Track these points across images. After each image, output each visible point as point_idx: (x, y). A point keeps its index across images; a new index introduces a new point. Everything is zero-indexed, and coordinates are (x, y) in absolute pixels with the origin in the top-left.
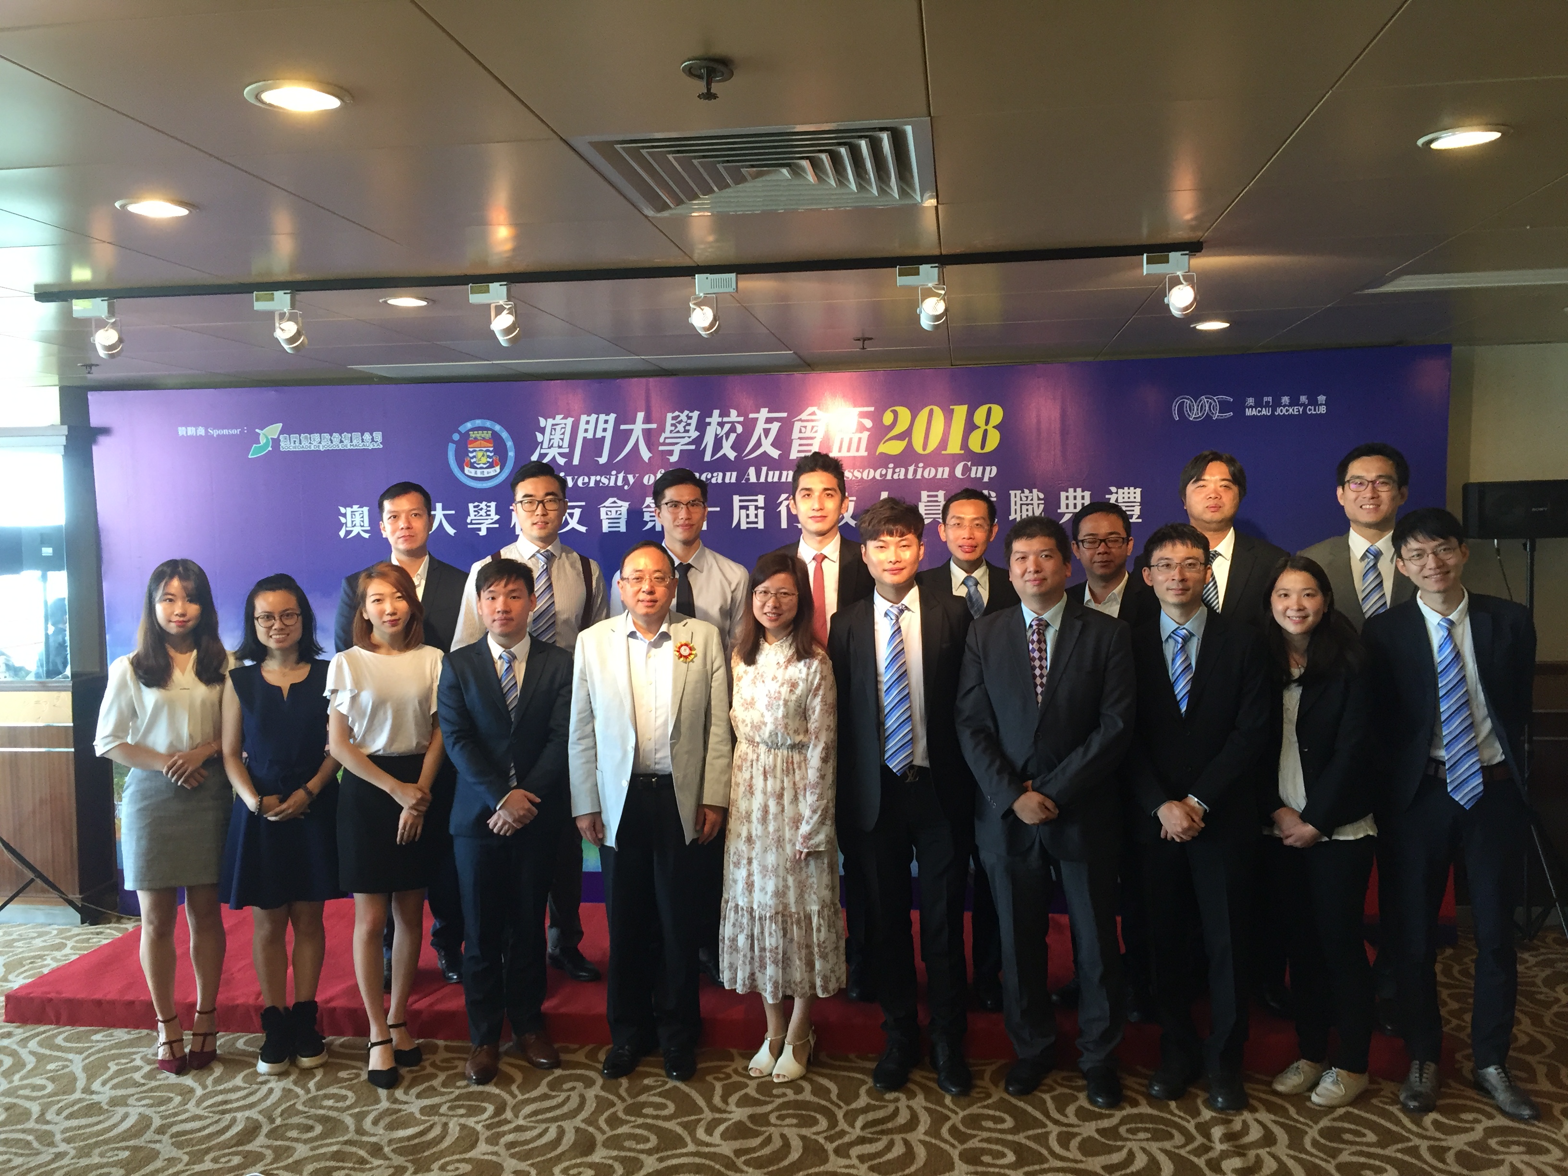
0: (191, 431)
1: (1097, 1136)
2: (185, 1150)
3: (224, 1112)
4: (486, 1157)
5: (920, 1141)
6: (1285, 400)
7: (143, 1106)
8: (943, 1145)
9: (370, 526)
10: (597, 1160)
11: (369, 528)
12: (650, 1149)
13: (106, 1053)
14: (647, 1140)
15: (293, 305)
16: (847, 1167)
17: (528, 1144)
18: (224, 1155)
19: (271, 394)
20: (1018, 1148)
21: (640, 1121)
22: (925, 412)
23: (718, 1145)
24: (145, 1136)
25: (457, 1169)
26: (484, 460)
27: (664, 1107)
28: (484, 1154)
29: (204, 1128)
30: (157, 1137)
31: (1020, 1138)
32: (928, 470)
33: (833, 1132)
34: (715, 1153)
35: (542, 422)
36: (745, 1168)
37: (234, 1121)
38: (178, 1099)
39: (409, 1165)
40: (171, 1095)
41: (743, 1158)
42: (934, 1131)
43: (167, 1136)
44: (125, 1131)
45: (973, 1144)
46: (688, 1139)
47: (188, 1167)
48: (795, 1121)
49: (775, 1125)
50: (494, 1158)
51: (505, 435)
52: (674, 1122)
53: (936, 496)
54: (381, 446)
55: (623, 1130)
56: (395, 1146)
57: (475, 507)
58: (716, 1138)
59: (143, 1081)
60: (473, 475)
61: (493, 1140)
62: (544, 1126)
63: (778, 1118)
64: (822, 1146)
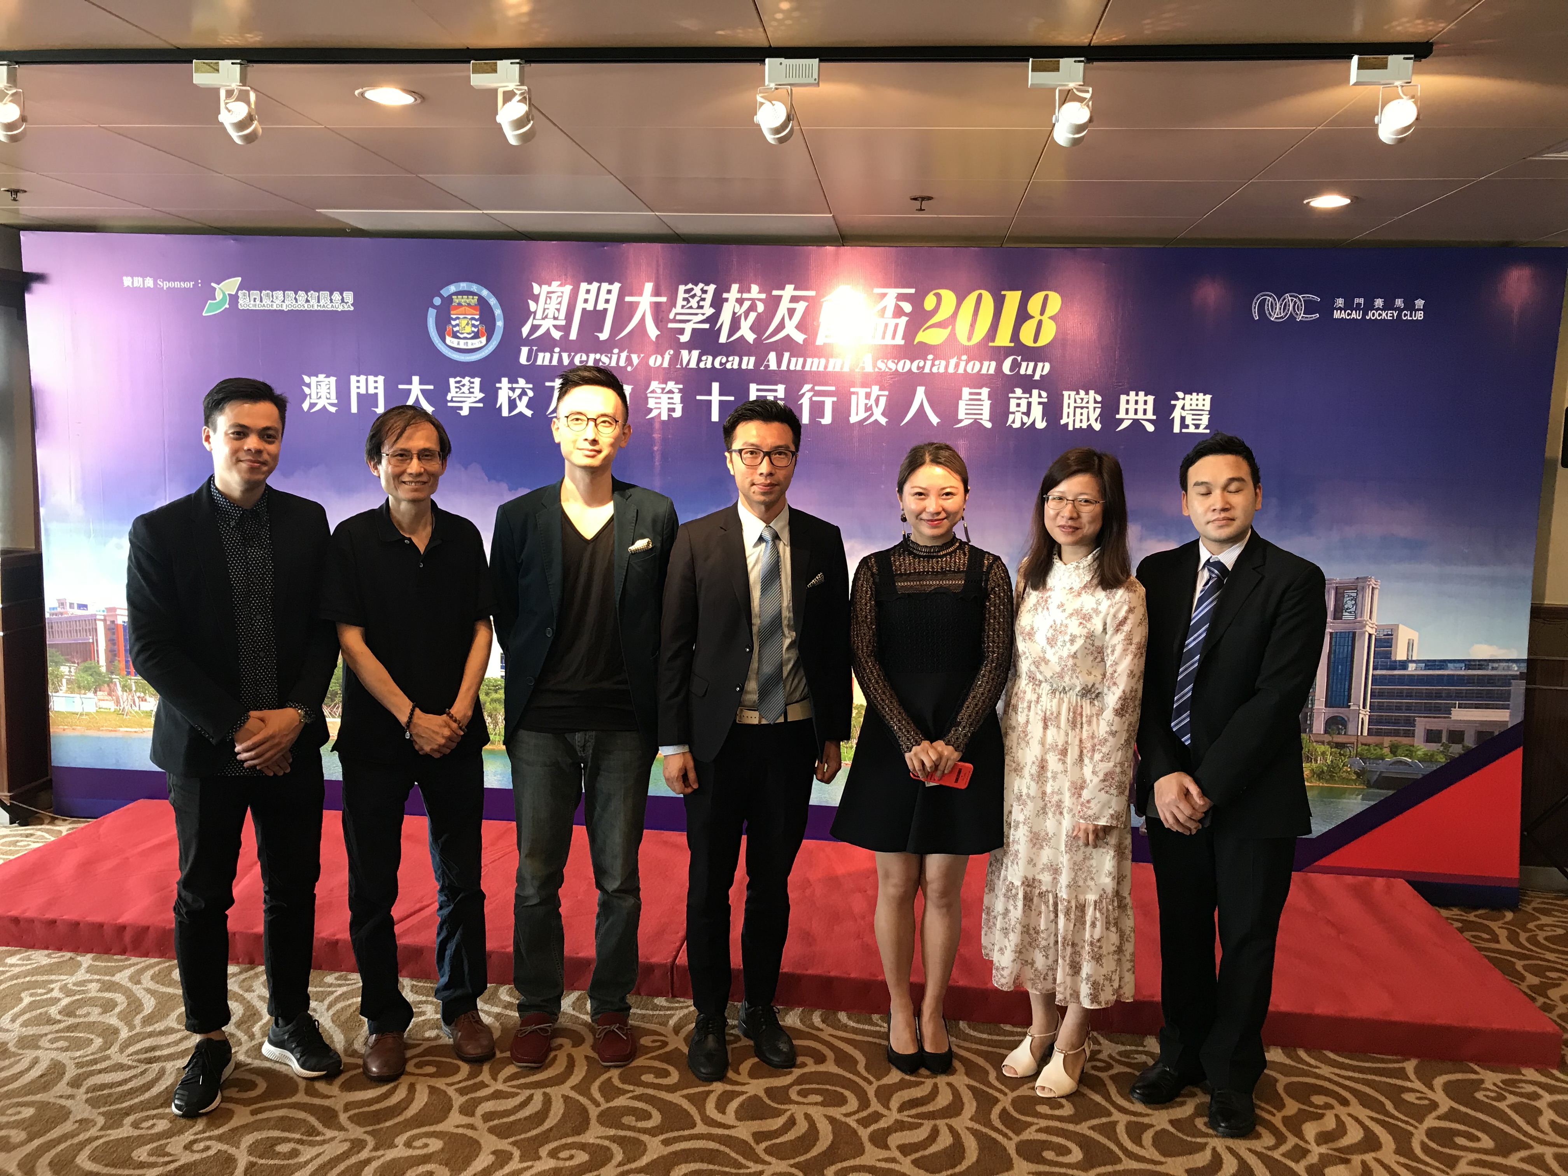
0: (138, 282)
1: (1172, 1130)
2: (102, 1110)
3: (150, 1061)
4: (460, 1131)
5: (968, 1128)
6: (1379, 302)
7: (57, 1049)
8: (994, 1135)
9: (337, 398)
10: (591, 1141)
11: (336, 401)
12: (653, 1128)
13: (20, 981)
14: (649, 1116)
15: (243, 80)
16: (886, 1160)
17: (509, 1116)
18: (148, 1118)
19: (229, 243)
20: (1084, 1142)
21: (639, 1091)
22: (972, 298)
23: (733, 1127)
24: (56, 1089)
25: (426, 1145)
26: (469, 329)
27: (666, 1074)
28: (457, 1127)
29: (125, 1081)
30: (70, 1091)
31: (1083, 1128)
32: (972, 363)
33: (864, 1114)
34: (730, 1137)
35: (536, 289)
36: (768, 1158)
37: (162, 1073)
38: (98, 1042)
39: (368, 1138)
40: (92, 1037)
41: (764, 1145)
42: (982, 1116)
43: (83, 1090)
44: (32, 1082)
45: (1030, 1134)
46: (697, 1118)
47: (102, 1133)
48: (819, 1099)
49: (798, 1103)
50: (470, 1133)
51: (493, 301)
52: (679, 1093)
53: (980, 394)
54: (352, 308)
55: (621, 1101)
56: (352, 1113)
57: (457, 382)
58: (729, 1117)
59: (59, 1017)
60: (455, 345)
61: (468, 1110)
62: (528, 1092)
63: (799, 1093)
64: (855, 1132)
